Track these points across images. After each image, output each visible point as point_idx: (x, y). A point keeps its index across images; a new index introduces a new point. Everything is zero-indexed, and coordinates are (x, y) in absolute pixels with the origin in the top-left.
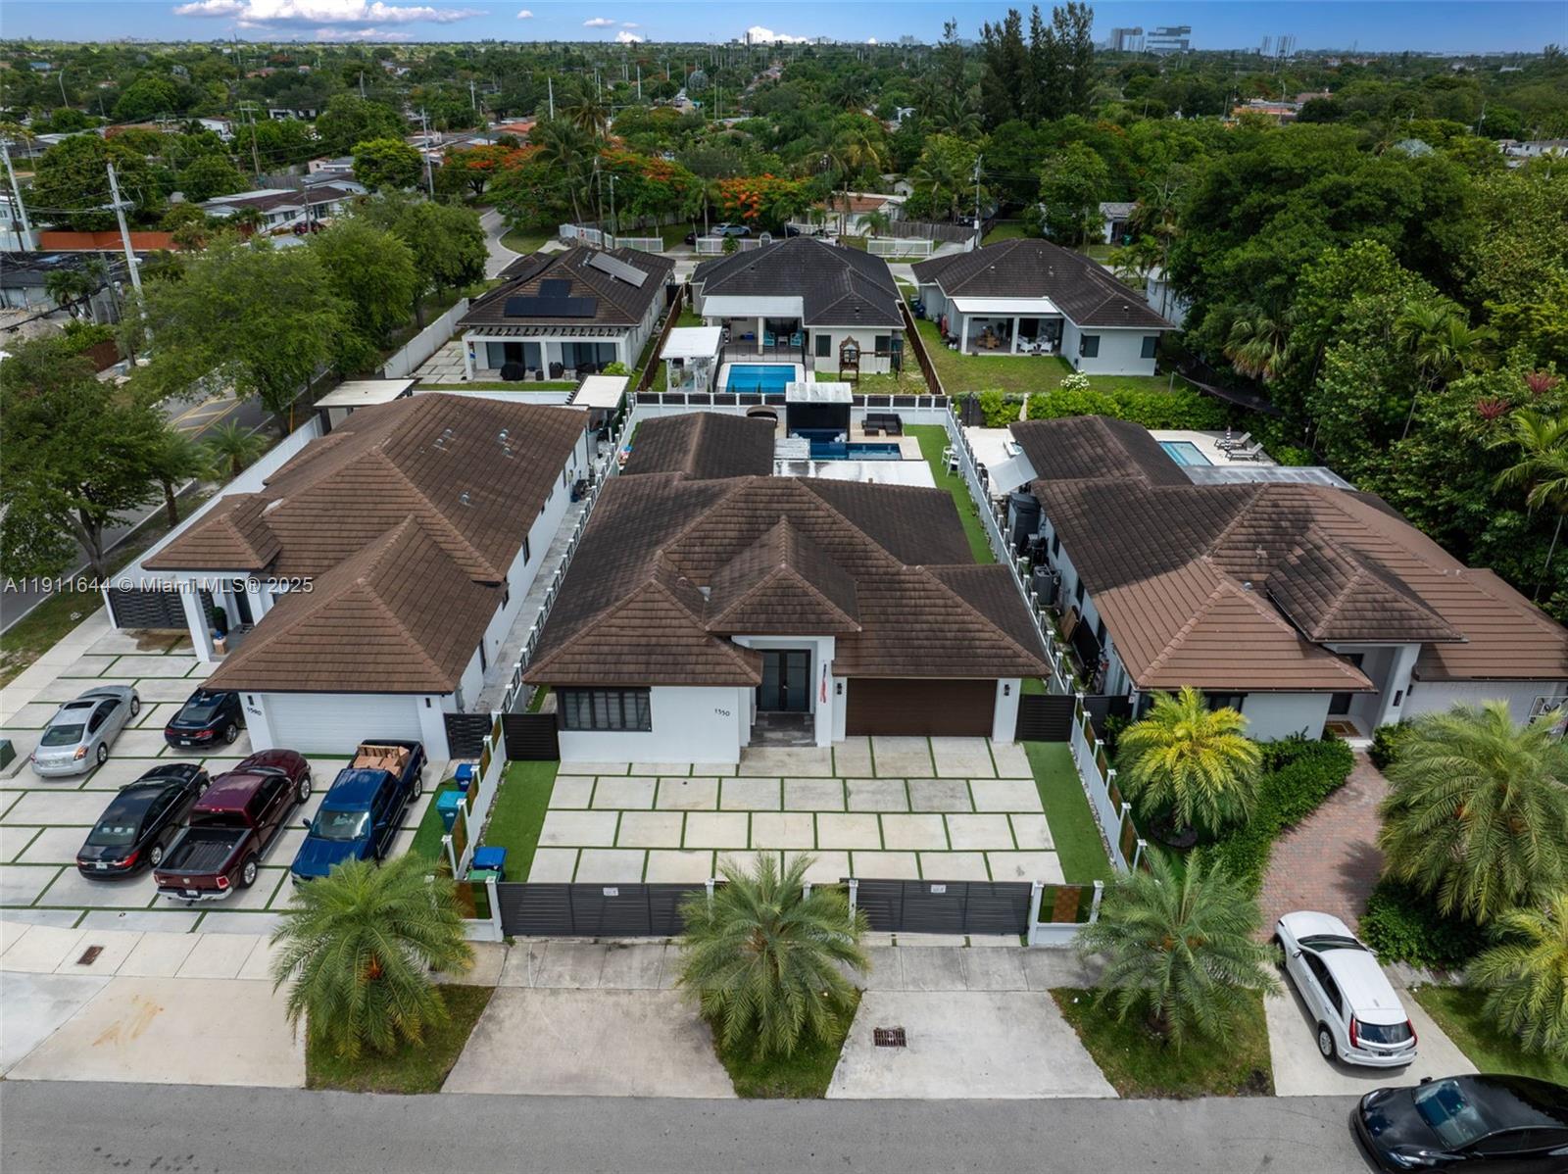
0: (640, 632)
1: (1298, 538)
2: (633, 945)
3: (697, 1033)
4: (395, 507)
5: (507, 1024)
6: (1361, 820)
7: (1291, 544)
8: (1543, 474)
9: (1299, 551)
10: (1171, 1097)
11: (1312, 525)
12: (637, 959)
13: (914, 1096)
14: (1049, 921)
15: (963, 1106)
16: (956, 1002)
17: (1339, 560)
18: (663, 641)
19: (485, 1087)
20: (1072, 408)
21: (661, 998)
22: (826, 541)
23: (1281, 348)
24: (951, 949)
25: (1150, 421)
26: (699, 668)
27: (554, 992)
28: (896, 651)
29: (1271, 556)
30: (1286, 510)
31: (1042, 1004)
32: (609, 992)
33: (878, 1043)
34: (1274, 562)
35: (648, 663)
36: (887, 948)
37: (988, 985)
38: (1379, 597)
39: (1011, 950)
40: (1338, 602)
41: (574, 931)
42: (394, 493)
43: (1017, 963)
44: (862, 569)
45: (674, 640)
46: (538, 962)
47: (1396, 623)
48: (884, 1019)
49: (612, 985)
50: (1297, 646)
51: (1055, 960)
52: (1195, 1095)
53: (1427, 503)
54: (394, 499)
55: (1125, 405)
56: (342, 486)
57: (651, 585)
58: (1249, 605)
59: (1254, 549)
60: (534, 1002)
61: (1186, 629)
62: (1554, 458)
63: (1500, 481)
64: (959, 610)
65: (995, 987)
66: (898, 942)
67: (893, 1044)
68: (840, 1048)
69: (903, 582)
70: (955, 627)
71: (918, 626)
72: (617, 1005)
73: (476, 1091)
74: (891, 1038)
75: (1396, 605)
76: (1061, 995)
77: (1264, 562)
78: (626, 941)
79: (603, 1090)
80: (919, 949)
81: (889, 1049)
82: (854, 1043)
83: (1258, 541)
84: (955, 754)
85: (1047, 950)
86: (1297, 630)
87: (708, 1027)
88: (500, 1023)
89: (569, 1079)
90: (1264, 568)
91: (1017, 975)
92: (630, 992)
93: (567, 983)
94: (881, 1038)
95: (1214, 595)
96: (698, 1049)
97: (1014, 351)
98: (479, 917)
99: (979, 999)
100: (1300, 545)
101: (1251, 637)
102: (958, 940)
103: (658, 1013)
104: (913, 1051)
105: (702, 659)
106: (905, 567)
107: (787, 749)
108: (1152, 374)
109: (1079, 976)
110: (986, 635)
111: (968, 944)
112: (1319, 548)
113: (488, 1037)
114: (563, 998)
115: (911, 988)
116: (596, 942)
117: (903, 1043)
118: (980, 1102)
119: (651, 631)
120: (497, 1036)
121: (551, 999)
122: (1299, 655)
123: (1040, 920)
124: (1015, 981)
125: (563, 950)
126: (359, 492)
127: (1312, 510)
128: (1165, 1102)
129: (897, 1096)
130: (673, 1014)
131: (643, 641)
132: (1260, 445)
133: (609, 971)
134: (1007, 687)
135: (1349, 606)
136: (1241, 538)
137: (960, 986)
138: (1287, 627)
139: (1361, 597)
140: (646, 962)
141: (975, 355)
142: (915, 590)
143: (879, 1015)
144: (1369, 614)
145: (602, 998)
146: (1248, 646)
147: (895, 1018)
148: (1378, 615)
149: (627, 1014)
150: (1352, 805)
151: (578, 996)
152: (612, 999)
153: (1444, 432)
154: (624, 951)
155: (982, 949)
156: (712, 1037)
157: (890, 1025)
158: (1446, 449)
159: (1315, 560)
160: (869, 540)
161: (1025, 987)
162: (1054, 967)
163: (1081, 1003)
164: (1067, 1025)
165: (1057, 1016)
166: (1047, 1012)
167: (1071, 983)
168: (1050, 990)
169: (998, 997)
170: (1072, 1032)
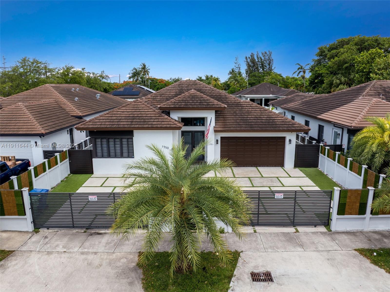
2: (105, 233)
3: (133, 275)
4: (49, 98)
12: (105, 239)
14: (343, 214)
16: (300, 257)
18: (140, 115)
21: (114, 256)
24: (288, 233)
26: (155, 123)
27: (50, 253)
28: (241, 123)
31: (355, 257)
32: (82, 253)
33: (254, 280)
35: (132, 122)
36: (251, 233)
39: (322, 233)
41: (73, 227)
42: (50, 95)
45: (144, 115)
46: (47, 240)
48: (256, 267)
49: (86, 250)
51: (351, 237)
58: (388, 104)
60: (34, 258)
61: (365, 110)
65: (321, 249)
66: (257, 231)
67: (264, 280)
68: (229, 282)
69: (242, 105)
70: (266, 116)
71: (250, 116)
72: (85, 259)
74: (263, 277)
76: (364, 252)
78: (102, 231)
80: (270, 234)
81: (262, 283)
82: (238, 279)
83: (379, 94)
84: (269, 171)
85: (343, 233)
87: (140, 271)
91: (332, 244)
92: (96, 253)
93: (59, 249)
94: (256, 277)
95: (372, 101)
96: (131, 284)
98: (19, 215)
99: (313, 254)
102: (291, 230)
103: (110, 264)
104: (279, 284)
105: (156, 120)
109: (369, 244)
111: (297, 231)
114: (53, 255)
115: (270, 250)
116: (85, 232)
117: (271, 280)
119: (135, 113)
121: (46, 256)
123: (339, 213)
124: (332, 246)
125: (65, 235)
126: (38, 95)
130: (119, 264)
131: (131, 115)
133: (87, 244)
134: (290, 140)
136: (372, 93)
137: (299, 249)
140: (110, 240)
143: (253, 264)
145: (77, 256)
147: (263, 266)
149: (90, 264)
151: (63, 255)
152: (83, 256)
154: (99, 235)
155: (306, 234)
156: (142, 277)
157: (261, 270)
161: (339, 249)
162: (351, 239)
163: (379, 254)
164: (377, 268)
165: (367, 263)
166: (360, 261)
167: (366, 246)
168: (355, 250)
169: (325, 253)
170: (383, 271)
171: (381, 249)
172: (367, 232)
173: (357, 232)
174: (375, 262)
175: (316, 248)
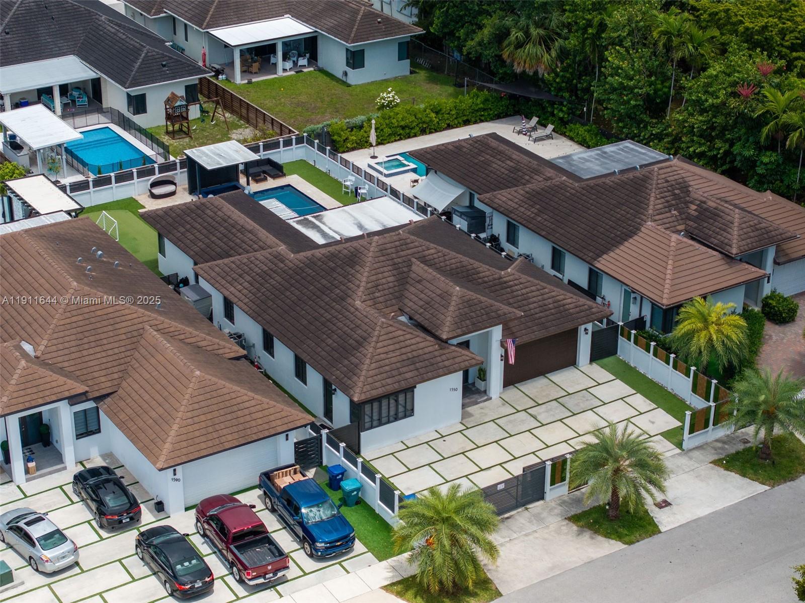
0: (398, 353)
1: (688, 199)
2: (512, 516)
4: (129, 323)
6: (780, 348)
7: (686, 203)
8: (788, 128)
9: (694, 207)
10: (790, 481)
11: (691, 189)
12: (522, 520)
15: (717, 514)
17: (720, 207)
18: (415, 353)
19: (520, 586)
20: (402, 123)
21: (552, 528)
22: (448, 268)
23: (548, 49)
25: (456, 122)
26: (447, 363)
28: (529, 324)
29: (681, 214)
30: (673, 183)
31: (712, 469)
32: (525, 535)
33: (660, 508)
34: (683, 216)
35: (417, 369)
38: (751, 223)
40: (735, 232)
42: (117, 314)
43: (687, 458)
44: (480, 280)
45: (420, 352)
47: (765, 236)
49: (523, 532)
50: (723, 262)
51: (701, 451)
52: (797, 477)
53: (709, 154)
54: (123, 318)
55: (437, 113)
56: (74, 319)
57: (383, 323)
58: (691, 245)
59: (670, 211)
61: (670, 267)
62: (794, 117)
63: (764, 135)
64: (546, 290)
65: (687, 470)
67: (666, 506)
69: (507, 281)
70: (550, 301)
71: (531, 306)
72: (536, 538)
73: (518, 589)
74: (663, 504)
75: (761, 225)
76: (717, 463)
77: (678, 217)
78: (506, 515)
81: (666, 508)
82: (652, 511)
83: (670, 207)
84: (566, 378)
85: (694, 449)
86: (721, 252)
90: (681, 222)
91: (692, 462)
92: (535, 531)
94: (659, 505)
95: (673, 244)
96: (592, 538)
97: (280, 73)
99: (684, 476)
100: (692, 203)
101: (701, 263)
103: (558, 533)
104: (676, 505)
105: (444, 357)
106: (503, 273)
107: (477, 406)
108: (408, 73)
109: (717, 454)
110: (569, 301)
112: (704, 202)
117: (670, 504)
118: (722, 510)
119: (404, 350)
122: (726, 267)
124: (693, 465)
126: (93, 320)
127: (687, 179)
128: (789, 483)
129: (689, 520)
130: (565, 531)
131: (404, 357)
132: (550, 127)
134: (586, 329)
135: (741, 232)
136: (660, 206)
138: (715, 253)
139: (744, 226)
140: (527, 519)
141: (250, 82)
142: (516, 285)
144: (752, 234)
145: (526, 539)
146: (703, 268)
148: (756, 233)
149: (545, 539)
150: (771, 343)
152: (531, 537)
153: (713, 105)
154: (509, 520)
157: (658, 500)
158: (715, 116)
159: (706, 210)
160: (472, 261)
161: (699, 465)
162: (702, 454)
163: (727, 462)
164: (729, 472)
165: (722, 471)
166: (717, 471)
167: (716, 457)
168: (710, 463)
169: (692, 473)
170: (733, 474)
171: (728, 456)
172: (711, 443)
173: (704, 445)
174: (727, 469)
175: (684, 470)
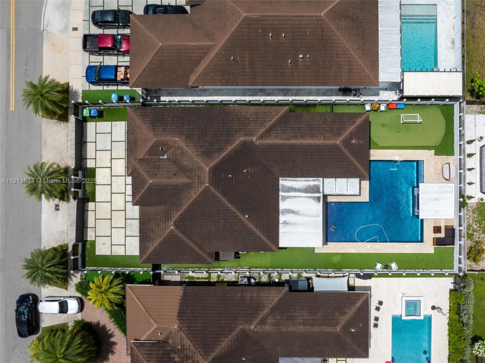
5: (58, 127)
13: (42, 211)
15: (40, 220)
19: (43, 126)
21: (65, 158)
27: (67, 135)
31: (64, 241)
32: (67, 147)
33: (56, 205)
37: (69, 230)
49: (69, 147)
60: (65, 132)
65: (69, 232)
69: (168, 222)
71: (154, 225)
72: (64, 149)
73: (43, 124)
74: (57, 208)
76: (66, 246)
79: (43, 150)
81: (55, 207)
82: (56, 200)
88: (59, 126)
89: (46, 142)
92: (67, 152)
93: (69, 138)
94: (57, 206)
99: (66, 228)
103: (62, 158)
104: (53, 212)
113: (55, 124)
114: (66, 138)
115: (68, 213)
117: (56, 210)
118: (41, 224)
120: (56, 126)
121: (65, 135)
124: (70, 236)
130: (62, 162)
142: (165, 225)
143: (62, 206)
147: (61, 209)
149: (61, 152)
151: (66, 141)
157: (60, 208)
